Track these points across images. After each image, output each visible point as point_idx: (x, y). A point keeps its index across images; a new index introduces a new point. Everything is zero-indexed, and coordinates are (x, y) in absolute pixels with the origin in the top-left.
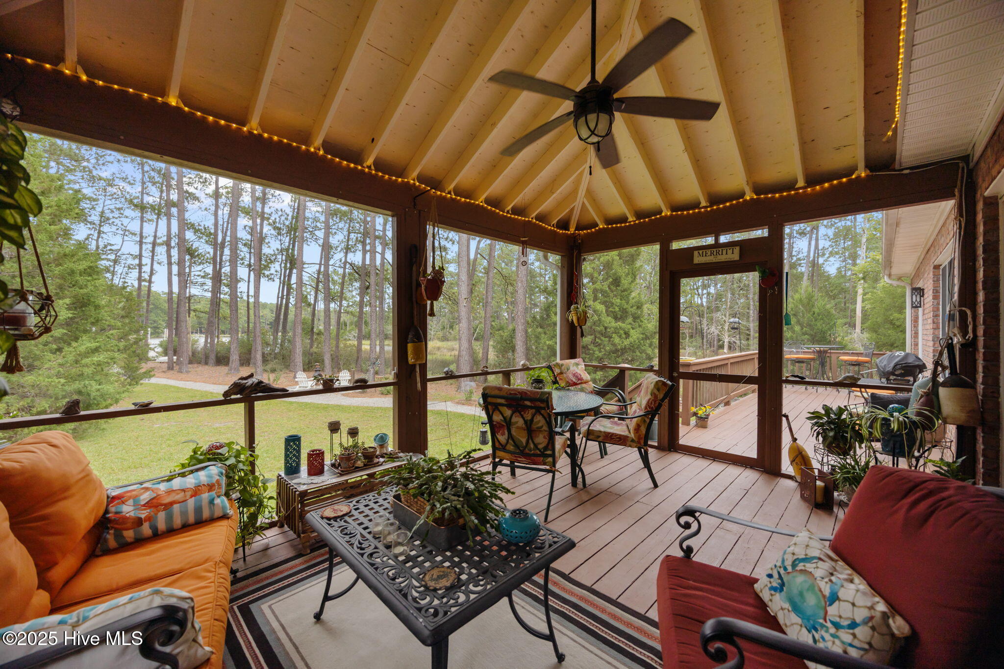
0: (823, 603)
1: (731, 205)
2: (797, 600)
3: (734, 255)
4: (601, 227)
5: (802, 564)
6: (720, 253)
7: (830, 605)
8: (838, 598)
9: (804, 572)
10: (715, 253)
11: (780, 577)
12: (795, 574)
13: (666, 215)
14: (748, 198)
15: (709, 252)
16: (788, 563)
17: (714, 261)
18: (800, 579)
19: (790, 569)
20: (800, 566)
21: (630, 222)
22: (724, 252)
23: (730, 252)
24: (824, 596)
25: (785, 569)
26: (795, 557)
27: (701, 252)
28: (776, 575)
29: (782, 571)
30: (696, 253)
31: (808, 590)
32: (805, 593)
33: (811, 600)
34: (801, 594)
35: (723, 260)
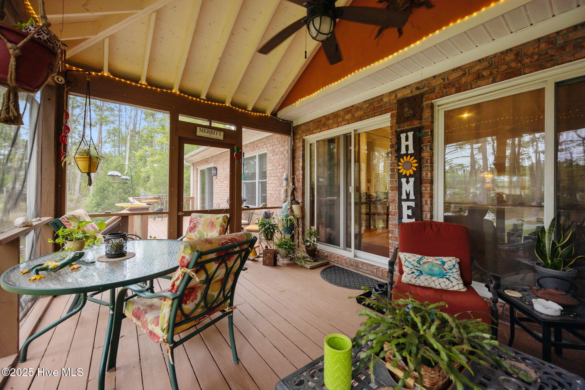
0: (441, 267)
1: (219, 105)
2: (430, 272)
3: (220, 136)
4: (106, 74)
5: (421, 261)
6: (213, 133)
7: (444, 266)
8: (445, 262)
9: (424, 263)
10: (210, 132)
11: (417, 270)
12: (422, 266)
13: (175, 93)
14: (227, 105)
15: (206, 130)
16: (416, 264)
17: (209, 137)
18: (426, 266)
19: (419, 266)
20: (422, 262)
21: (141, 84)
22: (215, 133)
23: (218, 133)
24: (440, 265)
25: (417, 267)
26: (416, 261)
27: (201, 128)
28: (415, 271)
29: (417, 268)
30: (198, 128)
31: (432, 267)
32: (432, 268)
33: (436, 269)
34: (431, 270)
35: (214, 138)
